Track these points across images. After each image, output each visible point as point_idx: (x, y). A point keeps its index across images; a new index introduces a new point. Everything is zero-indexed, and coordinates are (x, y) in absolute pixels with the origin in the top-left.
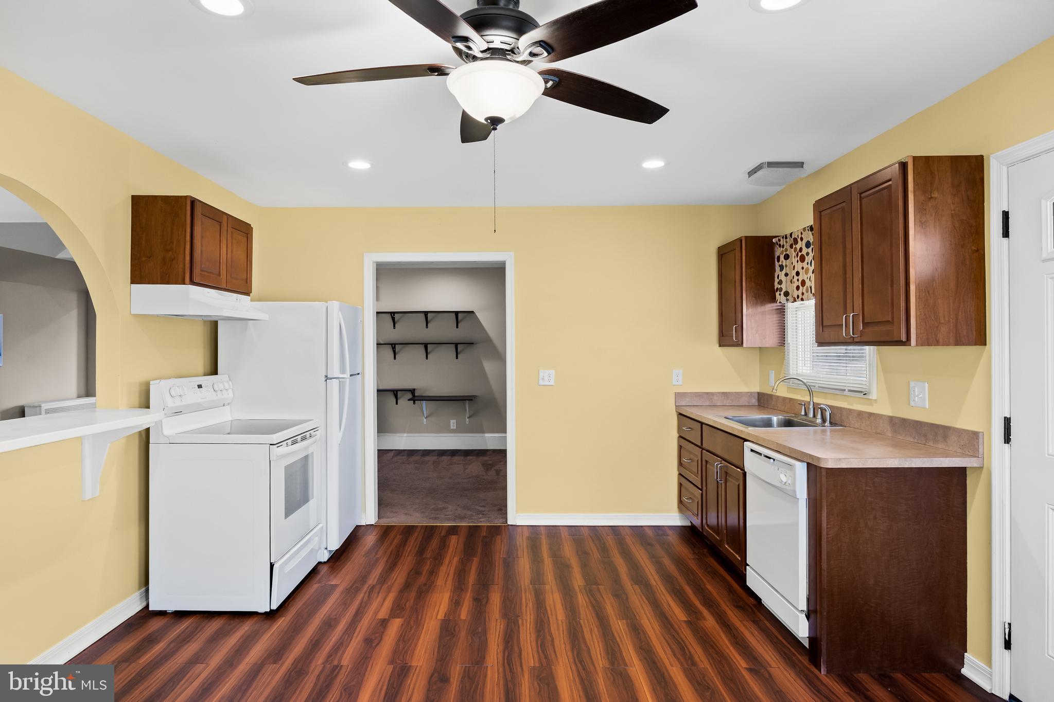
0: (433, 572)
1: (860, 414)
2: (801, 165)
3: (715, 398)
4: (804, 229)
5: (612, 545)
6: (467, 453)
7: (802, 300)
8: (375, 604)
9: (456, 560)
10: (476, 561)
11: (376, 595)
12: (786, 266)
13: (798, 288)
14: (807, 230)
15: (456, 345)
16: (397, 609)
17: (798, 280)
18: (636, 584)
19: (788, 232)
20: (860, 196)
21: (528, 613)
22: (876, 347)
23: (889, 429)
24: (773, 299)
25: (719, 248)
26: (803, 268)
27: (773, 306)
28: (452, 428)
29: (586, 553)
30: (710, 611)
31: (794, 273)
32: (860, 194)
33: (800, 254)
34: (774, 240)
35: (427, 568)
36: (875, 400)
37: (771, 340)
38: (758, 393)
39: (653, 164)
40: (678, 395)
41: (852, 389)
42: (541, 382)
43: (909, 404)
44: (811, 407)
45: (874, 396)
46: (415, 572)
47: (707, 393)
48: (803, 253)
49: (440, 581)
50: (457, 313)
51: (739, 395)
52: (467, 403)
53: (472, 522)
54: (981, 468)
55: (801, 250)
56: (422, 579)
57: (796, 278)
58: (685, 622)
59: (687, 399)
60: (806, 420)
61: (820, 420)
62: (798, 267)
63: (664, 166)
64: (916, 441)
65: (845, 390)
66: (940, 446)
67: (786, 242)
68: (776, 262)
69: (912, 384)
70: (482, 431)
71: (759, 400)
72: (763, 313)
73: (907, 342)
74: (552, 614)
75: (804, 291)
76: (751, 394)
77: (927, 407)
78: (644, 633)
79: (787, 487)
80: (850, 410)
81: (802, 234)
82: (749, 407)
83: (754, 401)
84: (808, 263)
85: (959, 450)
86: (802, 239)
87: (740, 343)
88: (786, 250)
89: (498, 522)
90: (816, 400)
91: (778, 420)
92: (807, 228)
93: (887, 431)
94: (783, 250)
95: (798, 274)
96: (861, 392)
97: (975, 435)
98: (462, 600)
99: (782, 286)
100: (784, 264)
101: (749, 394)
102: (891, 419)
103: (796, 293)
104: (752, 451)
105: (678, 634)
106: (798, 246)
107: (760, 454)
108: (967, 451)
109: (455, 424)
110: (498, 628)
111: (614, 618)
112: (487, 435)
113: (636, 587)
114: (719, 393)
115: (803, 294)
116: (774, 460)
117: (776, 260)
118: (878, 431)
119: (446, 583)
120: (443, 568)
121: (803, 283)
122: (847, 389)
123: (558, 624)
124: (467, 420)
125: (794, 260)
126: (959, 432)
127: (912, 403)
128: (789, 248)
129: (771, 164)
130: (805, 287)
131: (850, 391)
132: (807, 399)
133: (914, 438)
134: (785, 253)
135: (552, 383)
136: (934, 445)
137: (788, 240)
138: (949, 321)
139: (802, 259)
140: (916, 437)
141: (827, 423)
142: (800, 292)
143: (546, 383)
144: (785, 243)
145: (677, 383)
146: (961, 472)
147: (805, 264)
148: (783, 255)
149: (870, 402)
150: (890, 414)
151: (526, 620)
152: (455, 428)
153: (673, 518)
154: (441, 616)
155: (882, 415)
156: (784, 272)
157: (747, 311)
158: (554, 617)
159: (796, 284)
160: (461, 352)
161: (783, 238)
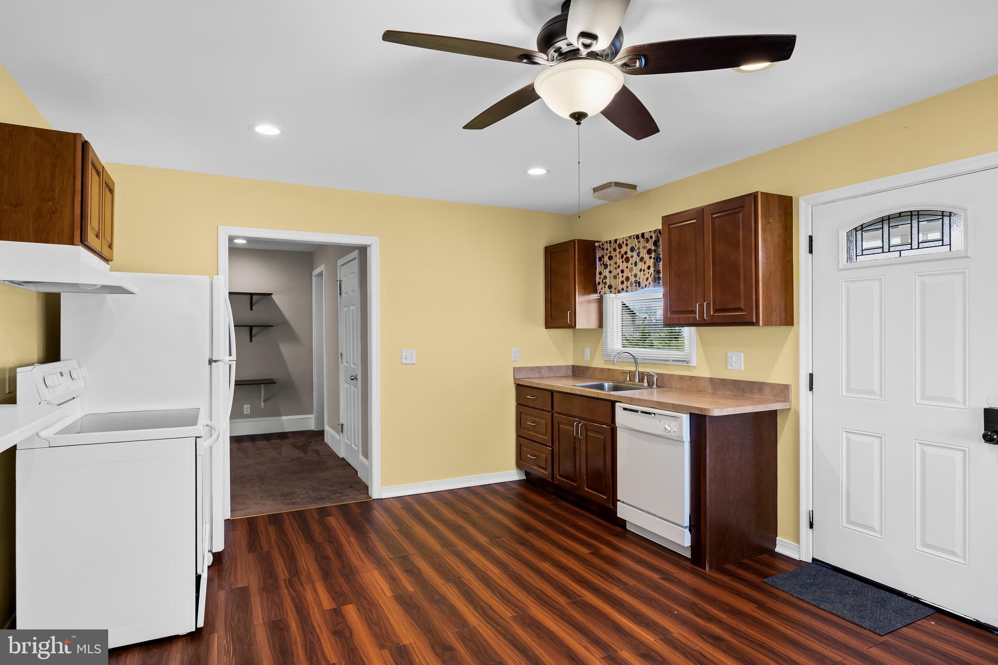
0: (340, 554)
1: (682, 378)
2: (634, 187)
3: (543, 371)
4: (630, 237)
5: (478, 502)
6: (267, 437)
7: (627, 291)
8: (309, 596)
9: (352, 539)
10: (373, 536)
11: (301, 588)
12: (610, 265)
13: (622, 283)
14: (632, 238)
15: (251, 328)
16: (339, 597)
17: (623, 276)
18: (528, 532)
19: (613, 238)
20: (712, 216)
21: (466, 574)
22: (695, 328)
23: (710, 387)
24: (595, 291)
25: (546, 247)
26: (627, 267)
27: (595, 296)
28: (245, 412)
29: (466, 513)
30: (598, 542)
31: (619, 271)
32: (712, 214)
33: (625, 256)
34: (596, 244)
35: (330, 552)
36: (695, 367)
37: (593, 324)
38: (573, 366)
39: (537, 171)
40: (516, 370)
41: (673, 359)
42: (404, 361)
43: (727, 369)
44: (637, 374)
45: (694, 363)
46: (322, 560)
47: (538, 367)
48: (627, 255)
49: (356, 562)
50: (252, 295)
51: (559, 368)
52: (263, 386)
53: (335, 501)
54: (789, 409)
55: (626, 253)
56: (335, 564)
57: (621, 275)
58: (591, 553)
59: (523, 373)
60: (633, 385)
61: (646, 384)
62: (623, 266)
63: (546, 173)
64: (734, 394)
65: (669, 360)
66: (756, 396)
67: (611, 246)
68: (598, 261)
69: (729, 354)
70: (279, 414)
71: (573, 372)
72: (589, 302)
73: (756, 324)
74: (486, 569)
75: (629, 285)
76: (568, 366)
77: (743, 369)
78: (571, 569)
79: (673, 434)
80: (672, 375)
81: (627, 240)
82: (566, 377)
83: (570, 373)
84: (632, 264)
85: (773, 398)
86: (627, 245)
87: (573, 325)
88: (610, 252)
89: (362, 498)
90: (641, 369)
91: (609, 385)
92: (633, 237)
93: (708, 388)
94: (607, 253)
95: (622, 271)
96: (685, 361)
97: (786, 387)
98: (394, 574)
99: (606, 281)
100: (608, 264)
101: (566, 367)
102: (712, 380)
103: (620, 287)
104: (625, 409)
105: (595, 564)
106: (623, 251)
107: (637, 411)
108: (779, 398)
109: (249, 409)
110: (453, 592)
111: (539, 563)
112: (284, 418)
113: (530, 533)
114: (546, 367)
115: (627, 287)
116: (655, 414)
117: (597, 260)
118: (699, 389)
119: (362, 561)
120: (347, 549)
121: (627, 279)
122: (671, 359)
123: (498, 577)
124: (263, 404)
125: (619, 262)
126: (773, 386)
127: (729, 367)
128: (612, 251)
129: (617, 184)
130: (629, 282)
131: (673, 361)
132: (633, 369)
133: (733, 392)
134: (609, 255)
135: (414, 362)
136: (751, 396)
137: (612, 245)
138: (777, 309)
139: (627, 260)
140: (735, 391)
141: (655, 386)
142: (624, 286)
143: (408, 362)
144: (609, 247)
145: (515, 359)
146: (773, 414)
147: (629, 265)
148: (608, 257)
149: (690, 368)
150: (708, 376)
151: (469, 579)
152: (249, 412)
153: (513, 475)
154: (389, 593)
155: (703, 378)
156: (608, 270)
157: (579, 299)
158: (489, 570)
159: (621, 279)
160: (255, 335)
161: (607, 242)
